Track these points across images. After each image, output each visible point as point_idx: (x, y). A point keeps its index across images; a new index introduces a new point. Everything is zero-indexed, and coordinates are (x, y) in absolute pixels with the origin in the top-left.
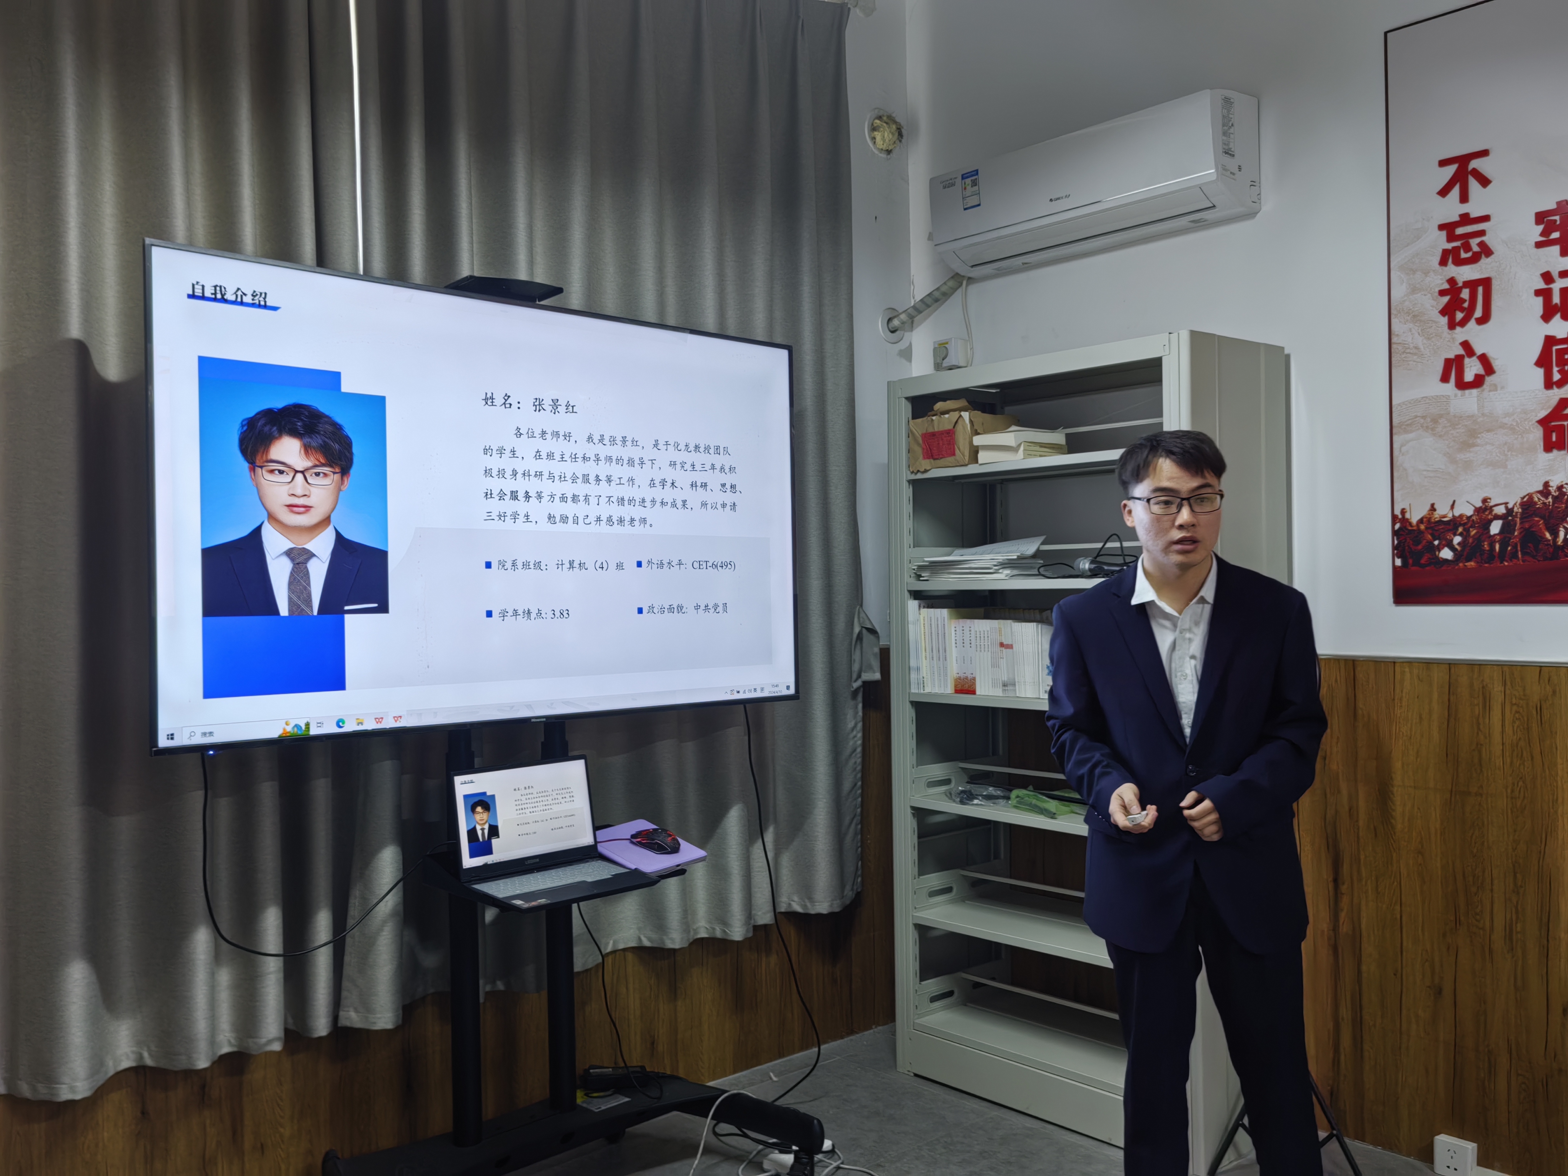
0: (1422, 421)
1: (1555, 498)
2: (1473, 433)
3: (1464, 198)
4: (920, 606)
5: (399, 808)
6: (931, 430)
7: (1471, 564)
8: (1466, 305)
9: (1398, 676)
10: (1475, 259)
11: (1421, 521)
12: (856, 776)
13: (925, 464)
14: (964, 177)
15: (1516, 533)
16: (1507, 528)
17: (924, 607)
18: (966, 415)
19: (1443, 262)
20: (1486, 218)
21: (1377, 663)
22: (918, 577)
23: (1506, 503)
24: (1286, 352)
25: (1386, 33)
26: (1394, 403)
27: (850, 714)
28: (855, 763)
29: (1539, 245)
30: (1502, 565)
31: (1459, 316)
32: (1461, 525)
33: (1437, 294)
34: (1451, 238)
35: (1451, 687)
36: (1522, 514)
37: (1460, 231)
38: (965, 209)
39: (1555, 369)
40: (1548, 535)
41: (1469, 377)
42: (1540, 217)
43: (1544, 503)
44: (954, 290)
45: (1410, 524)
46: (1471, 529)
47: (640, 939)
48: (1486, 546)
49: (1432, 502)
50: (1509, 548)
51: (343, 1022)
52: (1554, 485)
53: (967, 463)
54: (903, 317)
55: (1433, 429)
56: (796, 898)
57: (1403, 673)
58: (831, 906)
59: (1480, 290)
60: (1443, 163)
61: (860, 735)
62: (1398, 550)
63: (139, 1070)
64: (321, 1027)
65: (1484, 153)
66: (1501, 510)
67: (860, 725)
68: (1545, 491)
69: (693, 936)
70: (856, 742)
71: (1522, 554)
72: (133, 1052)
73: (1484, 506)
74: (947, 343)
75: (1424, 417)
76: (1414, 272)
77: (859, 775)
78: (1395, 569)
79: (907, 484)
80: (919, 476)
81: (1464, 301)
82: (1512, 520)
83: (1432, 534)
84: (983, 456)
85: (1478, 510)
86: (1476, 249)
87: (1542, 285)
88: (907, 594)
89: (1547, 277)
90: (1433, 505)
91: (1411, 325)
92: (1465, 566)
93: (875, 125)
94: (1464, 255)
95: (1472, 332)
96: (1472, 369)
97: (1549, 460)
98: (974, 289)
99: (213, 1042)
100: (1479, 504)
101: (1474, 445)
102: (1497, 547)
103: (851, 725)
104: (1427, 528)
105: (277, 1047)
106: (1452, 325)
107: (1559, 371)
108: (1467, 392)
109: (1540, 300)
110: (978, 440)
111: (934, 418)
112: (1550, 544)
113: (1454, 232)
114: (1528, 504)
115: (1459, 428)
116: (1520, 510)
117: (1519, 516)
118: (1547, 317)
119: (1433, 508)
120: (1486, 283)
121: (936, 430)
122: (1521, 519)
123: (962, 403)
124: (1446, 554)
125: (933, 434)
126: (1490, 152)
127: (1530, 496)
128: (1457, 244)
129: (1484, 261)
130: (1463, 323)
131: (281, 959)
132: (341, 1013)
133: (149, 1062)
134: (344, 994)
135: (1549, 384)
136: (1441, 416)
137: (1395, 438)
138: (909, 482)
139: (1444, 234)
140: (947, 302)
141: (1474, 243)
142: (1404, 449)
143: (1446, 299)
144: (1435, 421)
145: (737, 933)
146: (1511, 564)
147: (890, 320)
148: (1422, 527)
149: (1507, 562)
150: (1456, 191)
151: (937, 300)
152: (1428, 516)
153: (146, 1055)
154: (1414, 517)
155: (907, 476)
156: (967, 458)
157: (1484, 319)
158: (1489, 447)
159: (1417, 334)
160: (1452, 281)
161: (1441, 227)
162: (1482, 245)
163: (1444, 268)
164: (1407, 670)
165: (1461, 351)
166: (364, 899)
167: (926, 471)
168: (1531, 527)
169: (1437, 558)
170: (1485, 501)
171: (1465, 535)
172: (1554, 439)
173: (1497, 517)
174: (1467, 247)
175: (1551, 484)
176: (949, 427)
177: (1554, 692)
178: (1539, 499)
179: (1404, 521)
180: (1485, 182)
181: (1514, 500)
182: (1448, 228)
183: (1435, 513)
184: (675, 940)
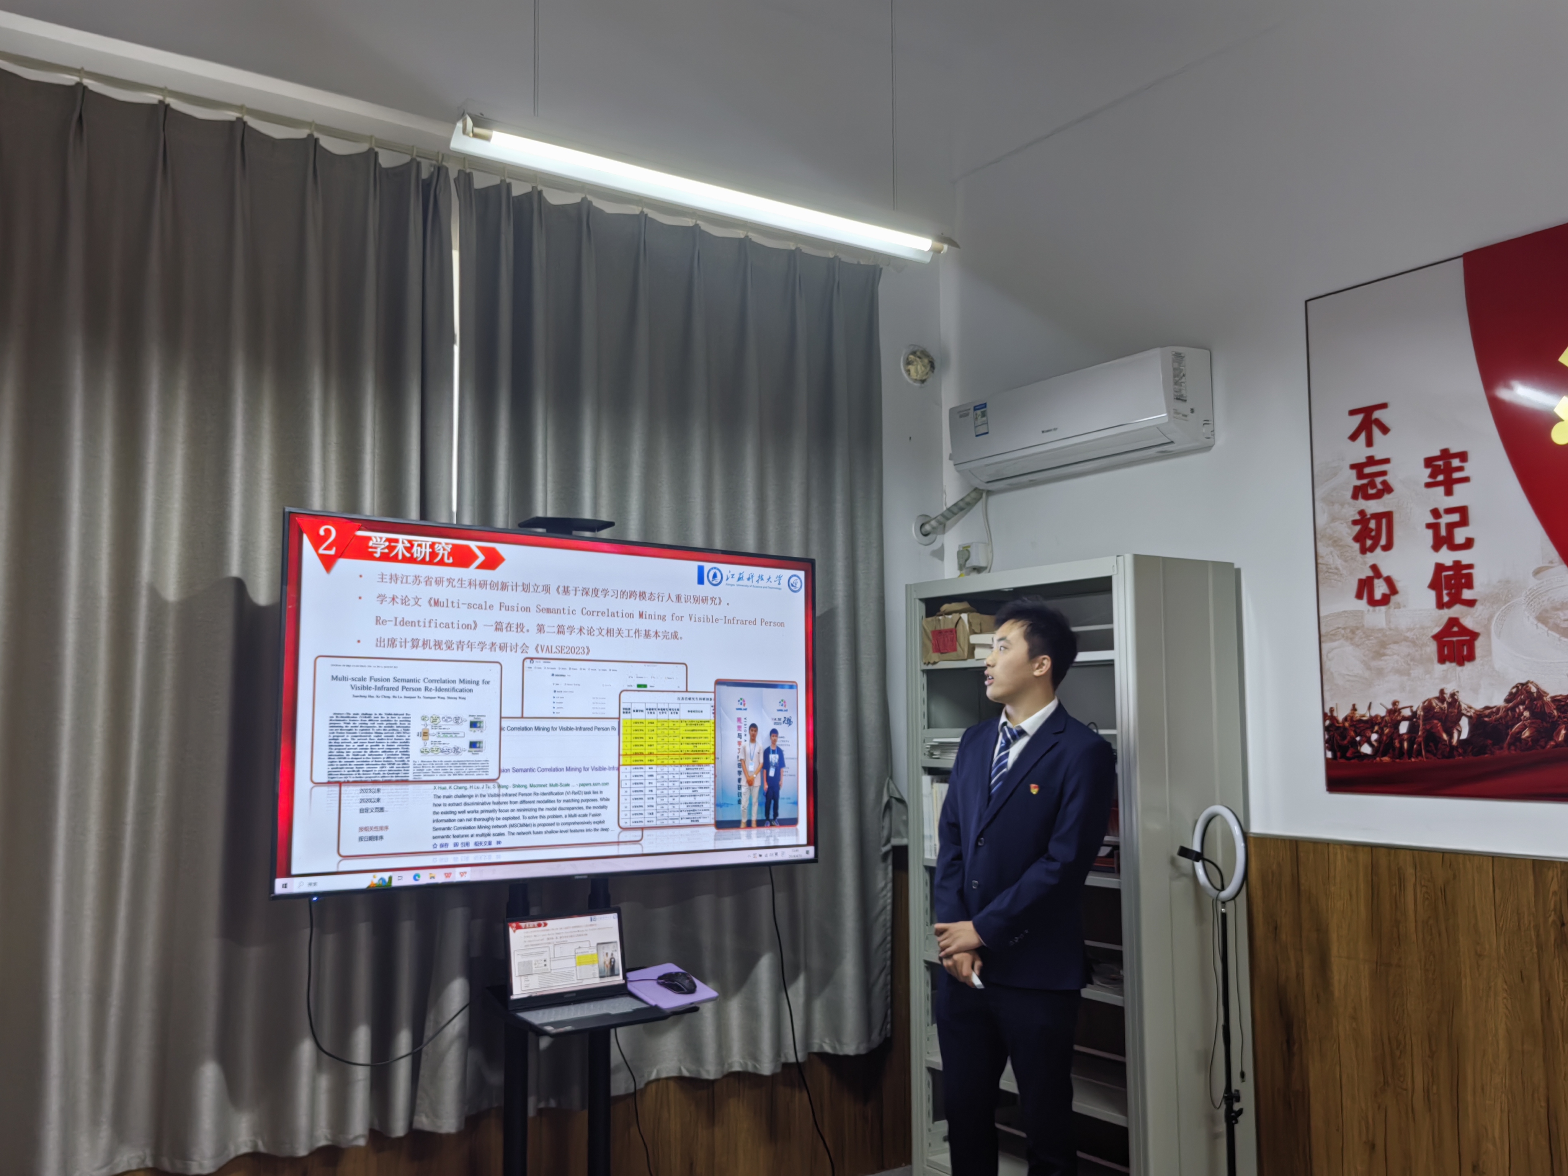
0: (1343, 632)
1: (1449, 704)
2: (1383, 645)
3: (1369, 443)
4: (932, 782)
5: (468, 947)
6: (938, 628)
7: (1386, 759)
8: (1373, 534)
9: (1331, 856)
10: (1379, 495)
11: (1346, 719)
12: (885, 932)
13: (935, 657)
14: (976, 409)
15: (1420, 733)
16: (1413, 729)
17: (937, 782)
18: (964, 616)
19: (1355, 496)
20: (1387, 461)
21: (1316, 843)
22: (931, 755)
23: (1411, 707)
24: (1236, 566)
25: (1306, 302)
26: (1321, 615)
27: (880, 875)
28: (885, 919)
29: (1428, 485)
30: (1410, 761)
31: (1369, 543)
32: (1376, 724)
33: (1350, 523)
34: (1360, 476)
35: (1374, 868)
36: (1425, 716)
37: (1368, 470)
38: (977, 436)
39: (1445, 592)
40: (1445, 736)
41: (1378, 596)
42: (1429, 462)
43: (1441, 708)
44: (977, 500)
45: (1337, 721)
46: (1385, 729)
47: (680, 1070)
48: (1397, 744)
49: (1354, 703)
50: (1415, 746)
51: (417, 1125)
52: (1448, 692)
53: (966, 657)
54: (933, 523)
55: (1351, 639)
56: (827, 1041)
57: (1335, 854)
58: (858, 1048)
59: (1384, 521)
60: (1353, 413)
61: (890, 894)
62: (1330, 744)
63: (254, 1156)
64: (399, 1129)
65: (1384, 406)
66: (1407, 713)
67: (890, 886)
68: (1441, 698)
69: (727, 1069)
70: (886, 901)
71: (1425, 752)
72: (251, 1141)
73: (1393, 708)
74: (969, 547)
75: (1344, 629)
76: (1333, 503)
77: (889, 931)
78: (1327, 761)
79: (922, 673)
80: (930, 667)
81: (1372, 530)
82: (1416, 722)
83: (1355, 731)
84: (978, 653)
85: (1390, 712)
86: (1380, 487)
87: (1431, 520)
88: (921, 770)
89: (1436, 513)
90: (1354, 705)
91: (1332, 549)
92: (1381, 760)
93: (910, 360)
94: (1372, 491)
95: (1378, 557)
96: (1380, 589)
97: (1443, 671)
98: (993, 500)
99: (311, 1135)
100: (1390, 707)
101: (1384, 655)
102: (1406, 745)
103: (881, 884)
104: (1350, 726)
105: (362, 1142)
106: (1364, 550)
107: (1448, 594)
108: (1377, 608)
109: (1430, 533)
110: (975, 639)
111: (940, 618)
112: (1446, 745)
113: (1362, 471)
114: (1428, 708)
115: (1372, 640)
116: (1422, 713)
117: (1421, 718)
118: (1436, 547)
119: (1354, 709)
120: (1388, 515)
121: (942, 628)
122: (1424, 720)
123: (964, 605)
124: (1366, 749)
125: (940, 632)
126: (1388, 405)
127: (1430, 701)
128: (1365, 481)
129: (1387, 497)
130: (1372, 549)
131: (368, 1068)
132: (416, 1118)
133: (262, 1148)
134: (418, 1101)
135: (1440, 605)
136: (1358, 628)
137: (1323, 645)
138: (924, 671)
139: (1354, 473)
140: (972, 511)
141: (1379, 480)
142: (1330, 655)
143: (1358, 528)
144: (1353, 632)
145: (766, 1068)
146: (1417, 760)
147: (922, 526)
148: (1347, 724)
149: (1414, 758)
150: (1362, 437)
151: (962, 509)
152: (1351, 715)
153: (260, 1143)
154: (1341, 715)
155: (920, 666)
156: (966, 654)
157: (1388, 547)
158: (1395, 657)
159: (1337, 557)
160: (1362, 513)
161: (1353, 467)
162: (1384, 483)
163: (1356, 501)
164: (1339, 851)
165: (1370, 573)
166: (437, 1022)
167: (935, 663)
168: (1432, 728)
169: (1359, 752)
170: (1395, 703)
171: (1380, 733)
172: (1446, 652)
173: (1405, 719)
174: (1372, 485)
175: (1446, 691)
176: (952, 626)
177: (1455, 877)
178: (1437, 705)
179: (1333, 719)
180: (1385, 430)
181: (1417, 704)
182: (1358, 468)
183: (1357, 712)
184: (710, 1071)
